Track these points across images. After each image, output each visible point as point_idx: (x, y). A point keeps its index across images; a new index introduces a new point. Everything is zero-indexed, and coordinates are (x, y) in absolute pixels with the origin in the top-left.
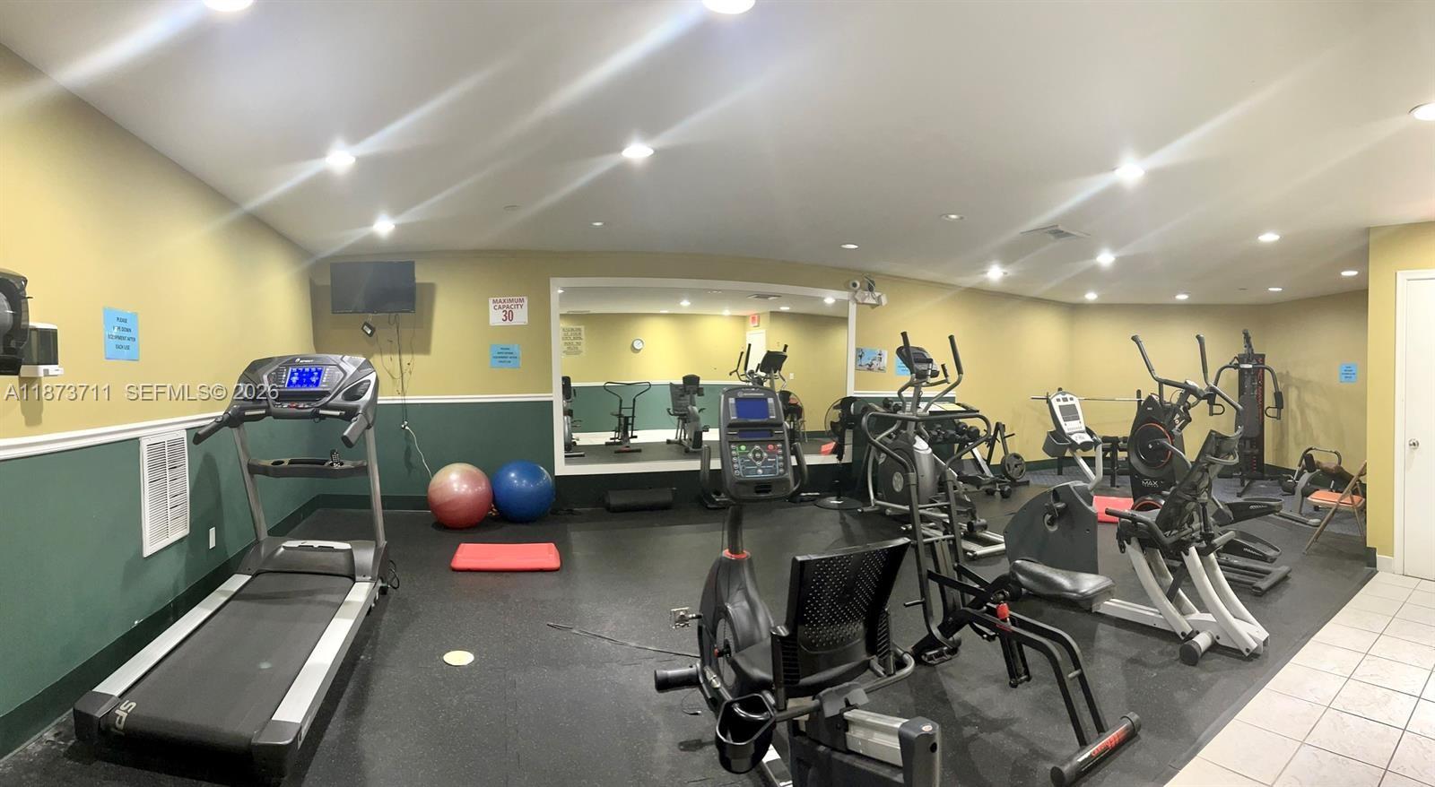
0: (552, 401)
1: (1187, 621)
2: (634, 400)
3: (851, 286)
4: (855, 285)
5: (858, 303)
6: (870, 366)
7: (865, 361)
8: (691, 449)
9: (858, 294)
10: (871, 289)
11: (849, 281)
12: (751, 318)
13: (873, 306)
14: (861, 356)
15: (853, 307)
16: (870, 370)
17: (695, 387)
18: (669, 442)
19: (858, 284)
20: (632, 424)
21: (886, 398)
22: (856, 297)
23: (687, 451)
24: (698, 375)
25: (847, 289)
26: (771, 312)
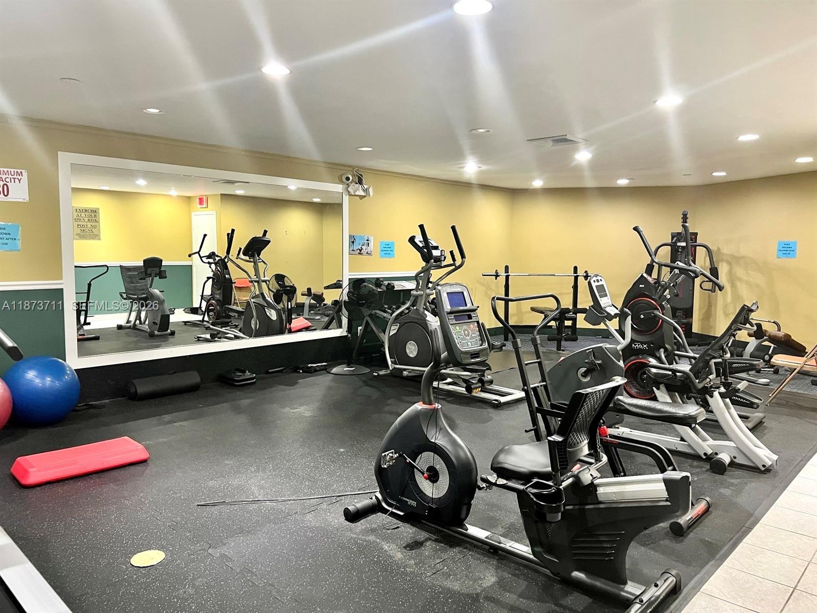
0: (62, 289)
1: (707, 445)
2: (89, 285)
3: (344, 179)
4: (348, 179)
5: (350, 195)
6: (361, 251)
7: (357, 246)
8: (156, 332)
9: (351, 187)
10: (360, 182)
11: (342, 175)
12: (198, 200)
13: (362, 197)
14: (353, 242)
15: (346, 198)
16: (361, 254)
17: (157, 270)
18: (120, 327)
19: (351, 178)
20: (86, 311)
21: (378, 279)
22: (349, 189)
23: (152, 335)
24: (161, 258)
25: (341, 182)
26: (221, 194)
